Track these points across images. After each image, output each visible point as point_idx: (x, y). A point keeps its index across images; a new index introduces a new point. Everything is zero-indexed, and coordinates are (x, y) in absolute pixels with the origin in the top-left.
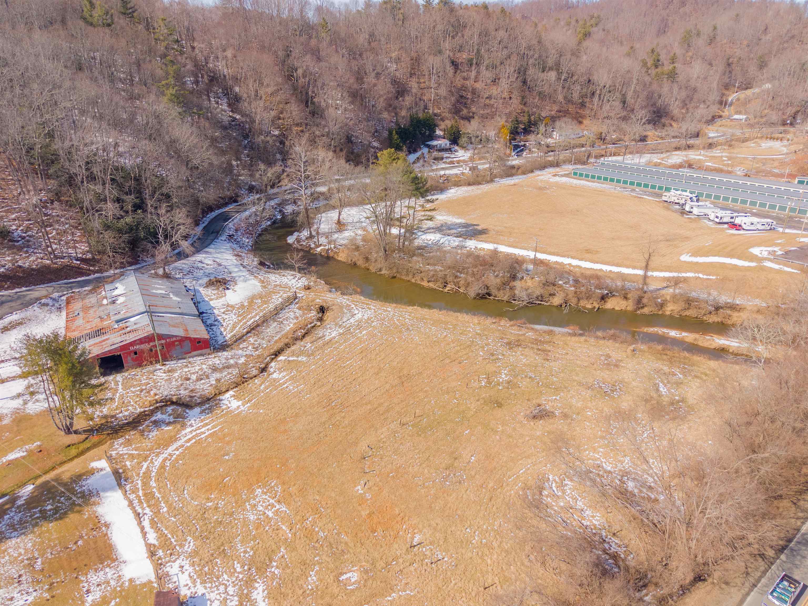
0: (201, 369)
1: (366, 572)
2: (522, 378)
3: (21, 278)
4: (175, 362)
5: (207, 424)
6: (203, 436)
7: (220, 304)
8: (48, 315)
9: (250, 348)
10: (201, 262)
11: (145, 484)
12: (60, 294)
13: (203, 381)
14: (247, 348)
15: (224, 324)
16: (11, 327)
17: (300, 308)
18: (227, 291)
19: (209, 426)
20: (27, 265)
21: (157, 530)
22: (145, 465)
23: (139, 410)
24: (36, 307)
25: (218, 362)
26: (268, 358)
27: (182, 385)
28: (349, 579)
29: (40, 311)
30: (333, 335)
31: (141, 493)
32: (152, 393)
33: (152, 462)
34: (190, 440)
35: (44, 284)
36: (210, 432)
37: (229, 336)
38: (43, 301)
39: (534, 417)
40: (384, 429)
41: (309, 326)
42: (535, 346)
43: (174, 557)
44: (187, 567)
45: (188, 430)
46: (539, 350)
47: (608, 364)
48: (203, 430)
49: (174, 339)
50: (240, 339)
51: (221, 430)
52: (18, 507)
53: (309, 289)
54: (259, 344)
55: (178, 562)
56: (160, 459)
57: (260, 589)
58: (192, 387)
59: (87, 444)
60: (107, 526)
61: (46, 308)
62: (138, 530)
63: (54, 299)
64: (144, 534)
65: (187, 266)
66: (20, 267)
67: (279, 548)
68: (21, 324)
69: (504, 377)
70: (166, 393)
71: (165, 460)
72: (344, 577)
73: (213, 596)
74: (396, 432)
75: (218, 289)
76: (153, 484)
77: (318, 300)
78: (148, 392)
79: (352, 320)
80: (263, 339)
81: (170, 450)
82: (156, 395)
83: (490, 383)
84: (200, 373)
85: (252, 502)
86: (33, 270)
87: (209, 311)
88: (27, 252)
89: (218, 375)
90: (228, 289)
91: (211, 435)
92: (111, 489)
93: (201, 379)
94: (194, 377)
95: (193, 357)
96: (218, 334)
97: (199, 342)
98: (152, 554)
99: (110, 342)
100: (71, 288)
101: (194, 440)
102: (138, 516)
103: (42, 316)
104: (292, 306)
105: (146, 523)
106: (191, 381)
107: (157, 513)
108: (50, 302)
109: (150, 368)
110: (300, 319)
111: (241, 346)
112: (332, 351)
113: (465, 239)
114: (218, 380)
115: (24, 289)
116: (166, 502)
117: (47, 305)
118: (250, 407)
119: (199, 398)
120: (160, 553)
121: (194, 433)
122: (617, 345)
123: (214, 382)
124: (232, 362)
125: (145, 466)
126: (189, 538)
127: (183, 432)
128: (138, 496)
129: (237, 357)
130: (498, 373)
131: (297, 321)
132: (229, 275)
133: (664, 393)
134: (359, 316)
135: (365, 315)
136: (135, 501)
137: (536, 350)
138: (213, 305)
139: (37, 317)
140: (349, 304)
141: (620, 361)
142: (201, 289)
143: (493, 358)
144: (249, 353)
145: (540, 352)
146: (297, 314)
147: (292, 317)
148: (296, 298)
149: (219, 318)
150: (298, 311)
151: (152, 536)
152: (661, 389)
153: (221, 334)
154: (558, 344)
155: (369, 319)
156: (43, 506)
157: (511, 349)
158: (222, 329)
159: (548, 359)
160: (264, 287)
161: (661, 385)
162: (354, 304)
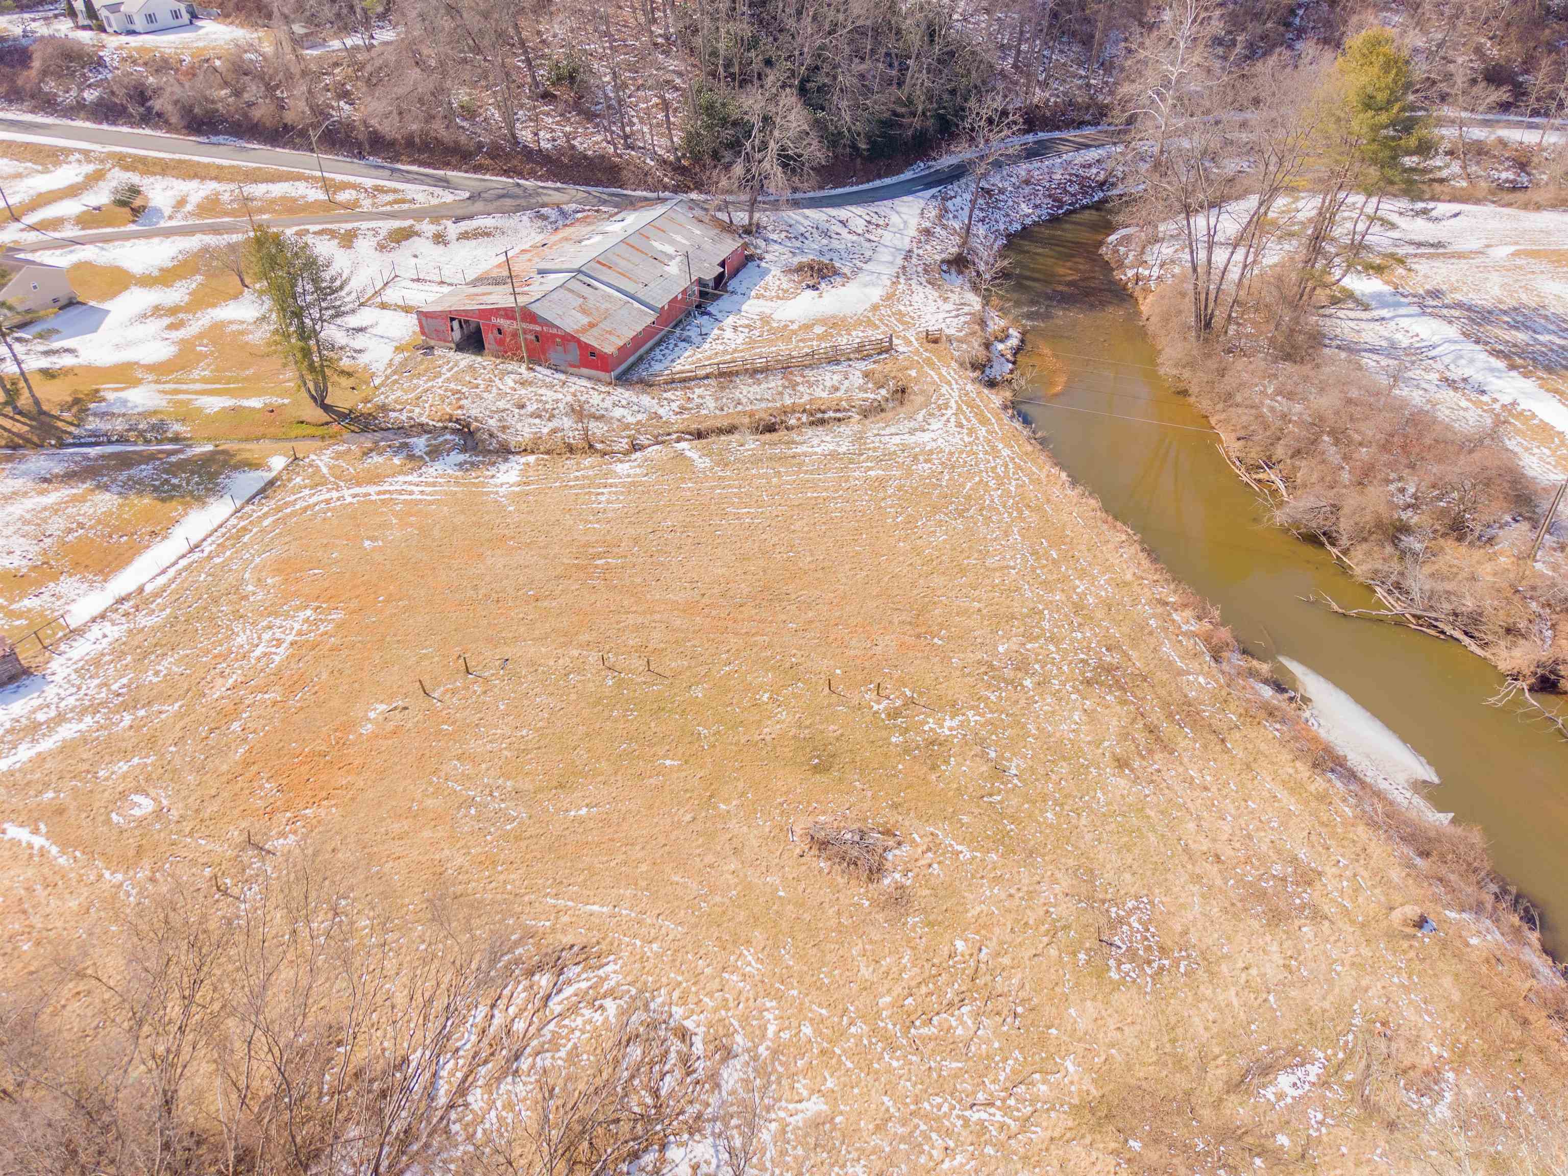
0: (557, 401)
1: (160, 818)
2: (984, 755)
3: (563, 166)
4: (548, 372)
5: (434, 484)
6: (404, 497)
7: (759, 310)
9: (674, 406)
10: (843, 223)
11: (266, 516)
12: (580, 207)
13: (537, 421)
14: (670, 401)
15: (706, 346)
16: (474, 235)
17: (866, 375)
18: (810, 293)
19: (430, 489)
20: (581, 148)
21: (173, 579)
23: (424, 420)
24: (526, 217)
25: (597, 402)
26: (674, 436)
27: (503, 411)
28: (134, 805)
29: (528, 224)
30: (818, 450)
31: (242, 524)
32: (463, 403)
33: (312, 494)
34: (385, 492)
35: (587, 185)
36: (419, 497)
37: (679, 368)
38: (544, 211)
39: (824, 844)
40: (575, 653)
41: (831, 414)
42: (1157, 716)
43: (122, 621)
44: (106, 640)
45: (409, 478)
46: (1151, 730)
47: (1261, 896)
48: (419, 489)
49: (554, 331)
50: (685, 381)
51: (431, 503)
52: (164, 463)
53: (936, 341)
54: (699, 406)
55: (116, 628)
56: (322, 498)
57: (82, 726)
58: (510, 421)
59: (320, 431)
60: (165, 538)
61: (540, 223)
62: (166, 565)
63: (563, 214)
64: (163, 572)
65: (806, 223)
66: (573, 147)
68: (488, 235)
70: (474, 412)
71: (328, 502)
72: (139, 798)
73: (51, 692)
74: (580, 671)
75: (800, 282)
76: (266, 523)
77: (913, 373)
79: (896, 440)
80: (717, 399)
81: (346, 493)
82: (460, 407)
83: (894, 714)
85: (278, 622)
86: (586, 157)
87: (719, 316)
88: (597, 126)
89: (566, 422)
90: (814, 287)
91: (410, 502)
92: (239, 498)
93: (540, 417)
94: (530, 408)
95: (580, 376)
97: (593, 354)
99: (486, 299)
100: (605, 202)
101: (387, 496)
102: (193, 549)
104: (862, 365)
105: (183, 563)
106: (523, 412)
107: (210, 557)
108: (552, 213)
109: (512, 366)
110: (838, 394)
111: (668, 395)
112: (761, 477)
113: (1512, 367)
115: (559, 185)
116: (235, 553)
117: (545, 218)
118: (513, 492)
119: (499, 442)
120: (127, 606)
121: (403, 487)
122: (1396, 874)
123: (545, 431)
124: (617, 412)
125: (300, 495)
126: (168, 611)
127: (401, 478)
128: (235, 526)
129: (635, 408)
130: (955, 709)
131: (824, 395)
132: (859, 264)
133: (1269, 1093)
134: (926, 437)
135: (940, 440)
136: (223, 530)
137: (1140, 725)
138: (744, 307)
139: (516, 231)
140: (953, 404)
141: (1317, 916)
142: (775, 271)
143: (1008, 673)
144: (661, 412)
145: (1141, 737)
146: (846, 383)
147: (828, 384)
148: (887, 351)
149: (716, 331)
150: (857, 379)
151: (162, 580)
152: (1284, 1081)
153: (673, 361)
154: (1227, 751)
155: (931, 452)
156: (175, 476)
157: (1088, 682)
158: (687, 354)
159: (1127, 765)
160: (875, 308)
161: (1314, 1071)
162: (959, 408)
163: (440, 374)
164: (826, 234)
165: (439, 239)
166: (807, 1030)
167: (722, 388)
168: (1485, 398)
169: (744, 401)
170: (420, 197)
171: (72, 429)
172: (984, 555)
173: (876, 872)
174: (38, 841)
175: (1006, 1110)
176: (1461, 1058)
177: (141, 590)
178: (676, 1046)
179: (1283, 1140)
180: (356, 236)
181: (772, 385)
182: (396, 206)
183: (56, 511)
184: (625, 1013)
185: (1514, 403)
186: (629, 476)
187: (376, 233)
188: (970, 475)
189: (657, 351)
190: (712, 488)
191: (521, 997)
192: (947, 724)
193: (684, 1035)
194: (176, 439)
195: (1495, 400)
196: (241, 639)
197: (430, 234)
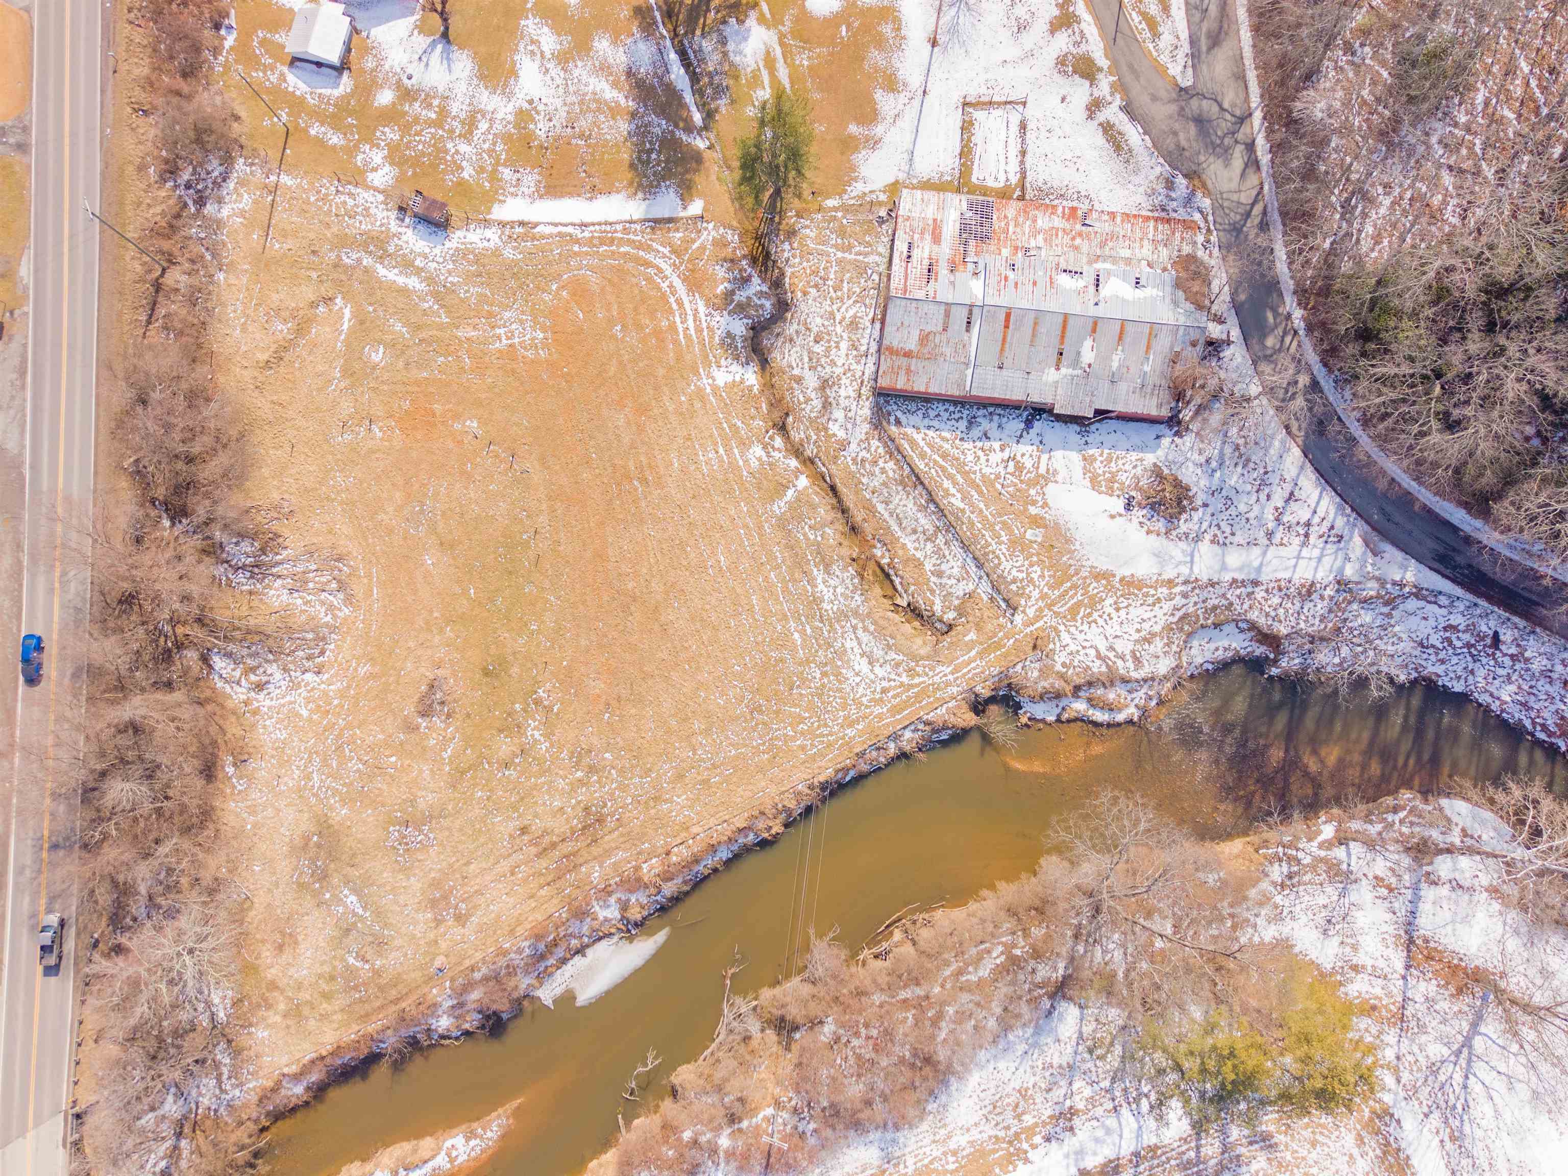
0: (833, 363)
1: (374, 368)
2: (516, 756)
5: (699, 330)
6: (678, 320)
7: (1059, 468)
8: (1141, 190)
9: (864, 454)
11: (631, 242)
13: (806, 359)
14: (868, 448)
15: (968, 445)
16: (1112, 136)
17: (970, 595)
19: (692, 332)
21: (551, 236)
22: (666, 251)
23: (789, 271)
24: (1159, 170)
25: (843, 393)
27: (808, 329)
28: (377, 352)
29: (1152, 178)
30: (821, 587)
31: (619, 235)
32: (813, 291)
33: (664, 256)
34: (680, 303)
36: (681, 330)
37: (919, 437)
38: (1181, 181)
40: (543, 507)
41: (897, 581)
43: (504, 238)
44: (486, 244)
45: (702, 309)
47: (445, 896)
48: (690, 323)
51: (676, 342)
52: (672, 132)
54: (870, 473)
55: (497, 240)
56: (663, 266)
57: (418, 286)
58: (799, 340)
60: (591, 199)
61: (1160, 188)
62: (564, 221)
63: (1188, 201)
64: (556, 225)
65: (1273, 460)
67: (453, 318)
68: (1118, 148)
69: (534, 732)
70: (803, 306)
71: (660, 270)
72: (381, 350)
73: (437, 251)
76: (624, 249)
77: (972, 636)
78: (816, 286)
79: (851, 644)
80: (884, 484)
81: (673, 278)
82: (805, 294)
83: (538, 702)
84: (823, 360)
85: (528, 324)
89: (811, 381)
90: (1128, 506)
91: (673, 328)
92: (647, 212)
94: (818, 349)
96: (935, 423)
98: (522, 223)
101: (675, 306)
102: (584, 225)
103: (1136, 180)
104: (984, 589)
105: (570, 229)
107: (577, 241)
108: (1181, 193)
110: (933, 579)
111: (875, 443)
114: (799, 380)
116: (587, 253)
117: (1171, 187)
118: (703, 391)
119: (770, 345)
120: (519, 230)
121: (689, 312)
123: (796, 372)
124: (839, 414)
125: (661, 249)
126: (521, 256)
127: (700, 304)
128: (616, 231)
129: (849, 426)
130: (547, 736)
131: (928, 566)
132: (1208, 537)
133: (346, 892)
134: (862, 665)
135: (858, 679)
136: (608, 228)
137: (554, 839)
138: (1058, 454)
139: (1136, 172)
140: (917, 680)
141: (438, 922)
142: (1150, 458)
143: (586, 761)
144: (853, 446)
145: (547, 840)
146: (954, 581)
147: (944, 567)
148: (1008, 605)
149: (996, 445)
150: (961, 589)
151: (549, 230)
152: (353, 898)
153: (929, 427)
154: (542, 887)
155: (838, 675)
156: (660, 152)
157: (586, 809)
158: (946, 434)
159: (523, 833)
160: (1104, 576)
161: (360, 911)
162: (912, 686)
163: (849, 248)
164: (1263, 484)
165: (1094, 106)
166: (336, 702)
167: (902, 482)
168: (1038, 1139)
169: (891, 506)
170: (1166, 39)
171: (698, 32)
172: (707, 732)
173: (423, 715)
174: (346, 326)
175: (320, 788)
176: (377, 973)
177: (536, 225)
178: (317, 651)
179: (328, 896)
180: (1069, 25)
181: (923, 521)
182: (1144, 25)
183: (599, 109)
184: (327, 625)
185: (1027, 1161)
186: (746, 461)
187: (1077, 44)
188: (810, 707)
189: (941, 408)
190: (746, 526)
191: (323, 579)
192: (537, 734)
193: (322, 653)
194: (709, 115)
195: (1034, 1147)
196: (507, 315)
197: (1096, 93)
